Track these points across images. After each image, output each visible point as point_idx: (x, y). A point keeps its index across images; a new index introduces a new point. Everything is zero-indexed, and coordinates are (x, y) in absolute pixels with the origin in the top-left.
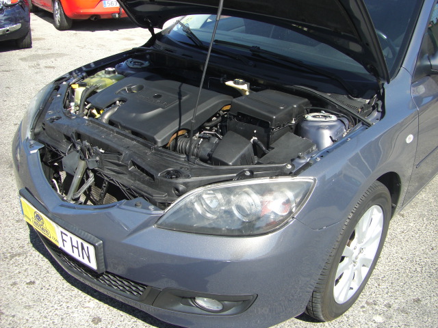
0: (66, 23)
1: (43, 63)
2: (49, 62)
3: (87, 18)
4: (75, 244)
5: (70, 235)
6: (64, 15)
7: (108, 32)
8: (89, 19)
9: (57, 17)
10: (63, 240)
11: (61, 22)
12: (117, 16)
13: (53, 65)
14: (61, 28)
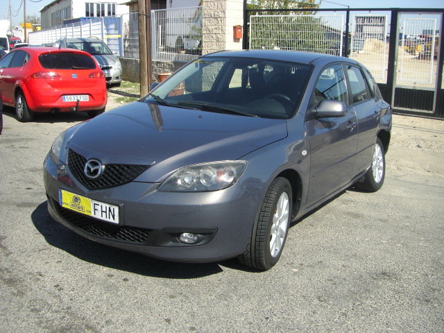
0: (28, 115)
1: (17, 145)
2: (22, 144)
3: (47, 111)
4: (104, 210)
5: (100, 204)
6: (27, 108)
7: (66, 123)
8: (49, 112)
9: (20, 110)
10: (95, 209)
11: (23, 114)
12: (75, 109)
13: (25, 146)
14: (23, 120)
